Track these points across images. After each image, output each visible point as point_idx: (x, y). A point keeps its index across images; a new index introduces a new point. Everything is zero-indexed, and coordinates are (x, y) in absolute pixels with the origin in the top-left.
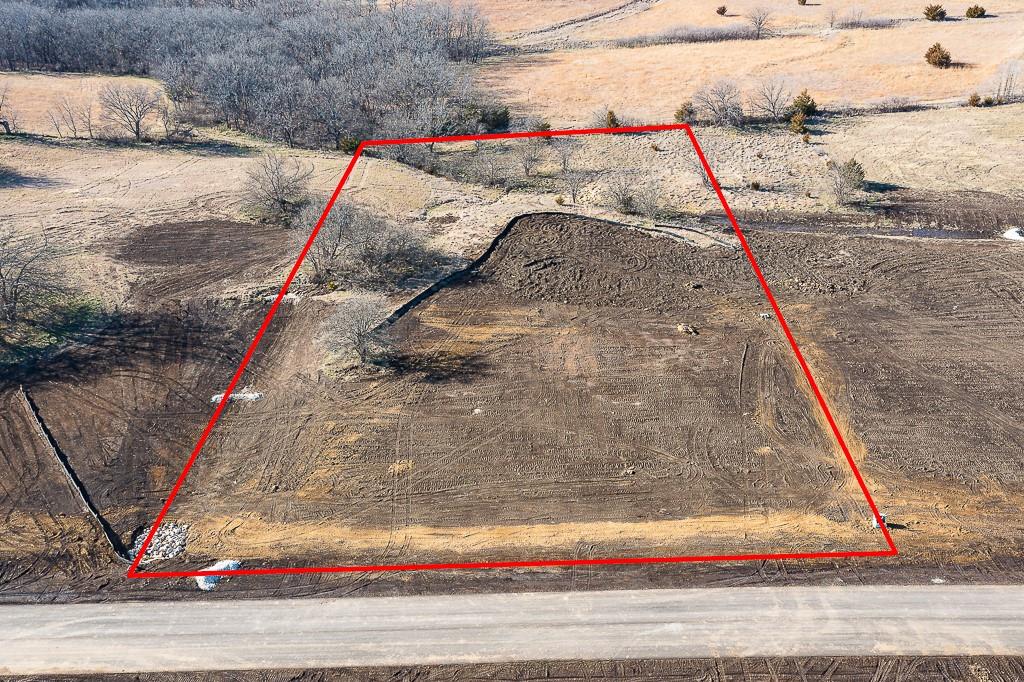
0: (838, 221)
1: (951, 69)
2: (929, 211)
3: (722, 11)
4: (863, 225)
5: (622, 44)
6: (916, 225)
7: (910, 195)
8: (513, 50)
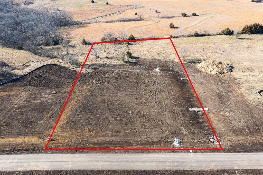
0: (120, 66)
1: (174, 29)
2: (142, 64)
3: (136, 14)
4: (126, 67)
5: (107, 22)
6: (138, 67)
7: (141, 60)
8: (82, 23)
